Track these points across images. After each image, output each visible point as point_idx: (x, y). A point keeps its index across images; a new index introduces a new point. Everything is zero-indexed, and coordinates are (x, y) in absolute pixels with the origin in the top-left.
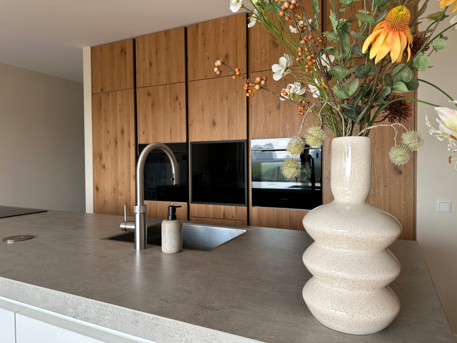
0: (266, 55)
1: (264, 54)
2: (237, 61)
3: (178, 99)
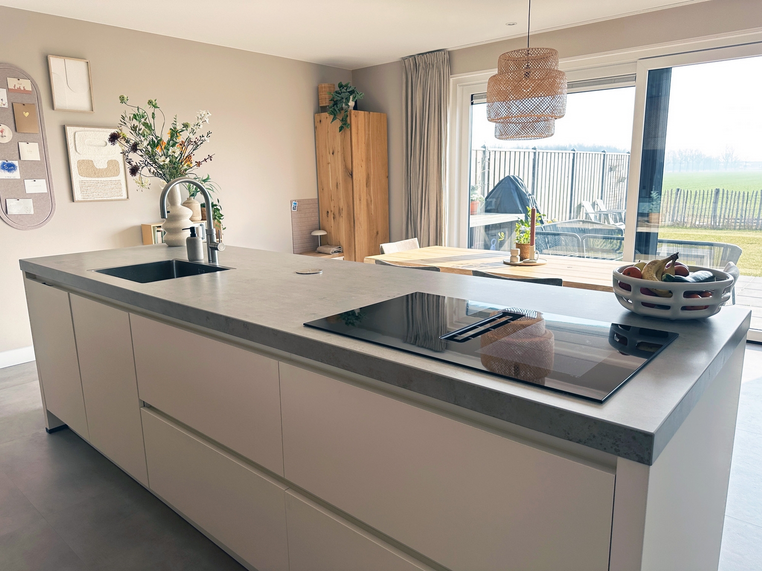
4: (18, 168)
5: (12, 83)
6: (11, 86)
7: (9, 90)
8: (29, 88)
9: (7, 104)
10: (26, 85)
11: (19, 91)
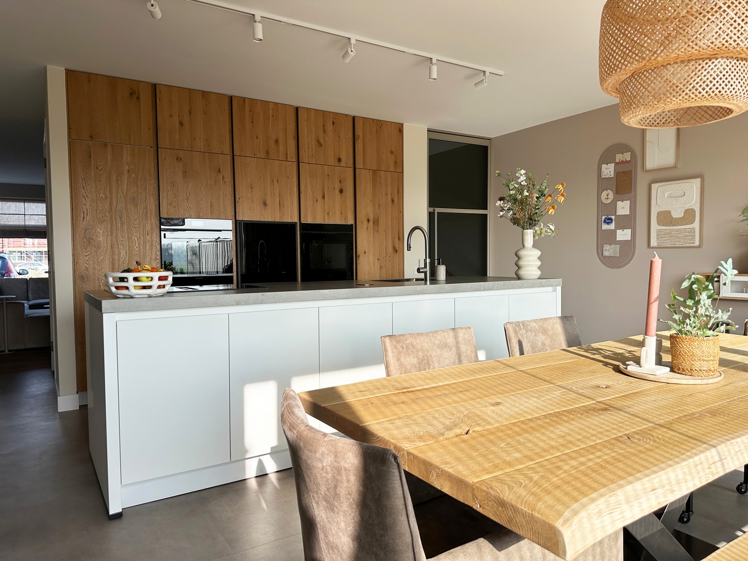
0: (312, 150)
1: (310, 149)
2: (287, 148)
3: (221, 171)
4: (614, 221)
5: (619, 157)
6: (617, 161)
7: (617, 164)
8: (629, 159)
9: (613, 175)
10: (627, 156)
11: (622, 162)
